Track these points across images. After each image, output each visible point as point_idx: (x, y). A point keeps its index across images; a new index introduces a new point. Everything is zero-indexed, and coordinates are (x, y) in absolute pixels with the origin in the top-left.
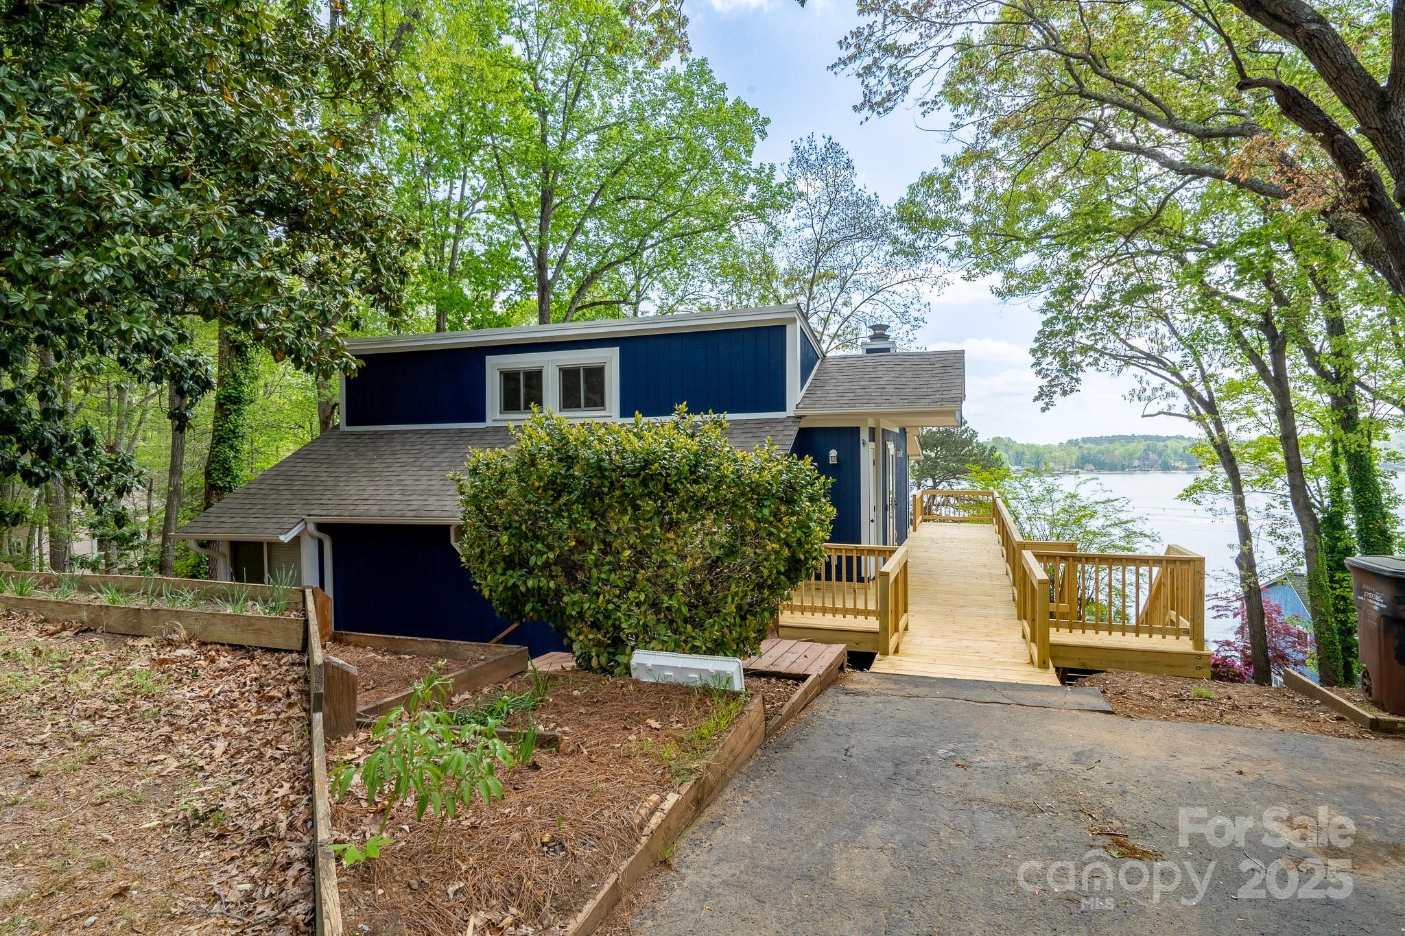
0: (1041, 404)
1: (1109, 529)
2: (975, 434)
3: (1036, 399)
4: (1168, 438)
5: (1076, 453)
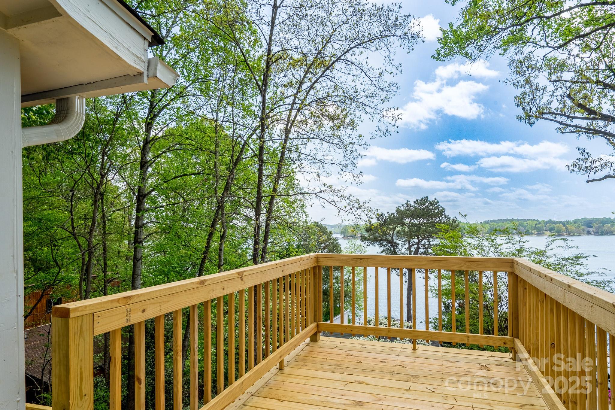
2: (443, 209)
4: (528, 220)
5: (488, 227)
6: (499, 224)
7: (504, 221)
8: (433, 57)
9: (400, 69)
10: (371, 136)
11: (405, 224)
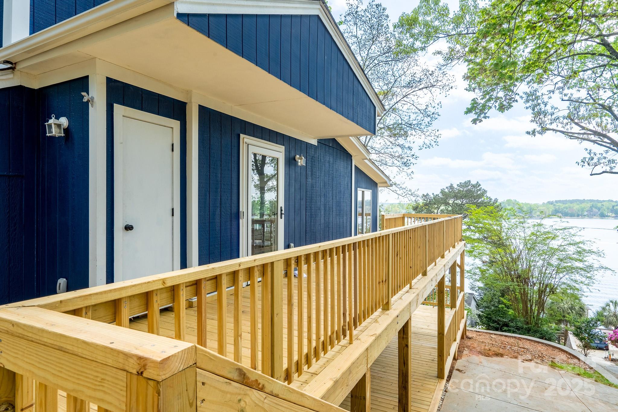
0: (473, 116)
1: (566, 247)
2: (485, 192)
3: (469, 111)
5: (552, 208)
6: (567, 205)
7: (572, 202)
8: (466, 89)
9: (440, 105)
10: (420, 148)
11: (449, 204)
